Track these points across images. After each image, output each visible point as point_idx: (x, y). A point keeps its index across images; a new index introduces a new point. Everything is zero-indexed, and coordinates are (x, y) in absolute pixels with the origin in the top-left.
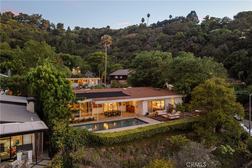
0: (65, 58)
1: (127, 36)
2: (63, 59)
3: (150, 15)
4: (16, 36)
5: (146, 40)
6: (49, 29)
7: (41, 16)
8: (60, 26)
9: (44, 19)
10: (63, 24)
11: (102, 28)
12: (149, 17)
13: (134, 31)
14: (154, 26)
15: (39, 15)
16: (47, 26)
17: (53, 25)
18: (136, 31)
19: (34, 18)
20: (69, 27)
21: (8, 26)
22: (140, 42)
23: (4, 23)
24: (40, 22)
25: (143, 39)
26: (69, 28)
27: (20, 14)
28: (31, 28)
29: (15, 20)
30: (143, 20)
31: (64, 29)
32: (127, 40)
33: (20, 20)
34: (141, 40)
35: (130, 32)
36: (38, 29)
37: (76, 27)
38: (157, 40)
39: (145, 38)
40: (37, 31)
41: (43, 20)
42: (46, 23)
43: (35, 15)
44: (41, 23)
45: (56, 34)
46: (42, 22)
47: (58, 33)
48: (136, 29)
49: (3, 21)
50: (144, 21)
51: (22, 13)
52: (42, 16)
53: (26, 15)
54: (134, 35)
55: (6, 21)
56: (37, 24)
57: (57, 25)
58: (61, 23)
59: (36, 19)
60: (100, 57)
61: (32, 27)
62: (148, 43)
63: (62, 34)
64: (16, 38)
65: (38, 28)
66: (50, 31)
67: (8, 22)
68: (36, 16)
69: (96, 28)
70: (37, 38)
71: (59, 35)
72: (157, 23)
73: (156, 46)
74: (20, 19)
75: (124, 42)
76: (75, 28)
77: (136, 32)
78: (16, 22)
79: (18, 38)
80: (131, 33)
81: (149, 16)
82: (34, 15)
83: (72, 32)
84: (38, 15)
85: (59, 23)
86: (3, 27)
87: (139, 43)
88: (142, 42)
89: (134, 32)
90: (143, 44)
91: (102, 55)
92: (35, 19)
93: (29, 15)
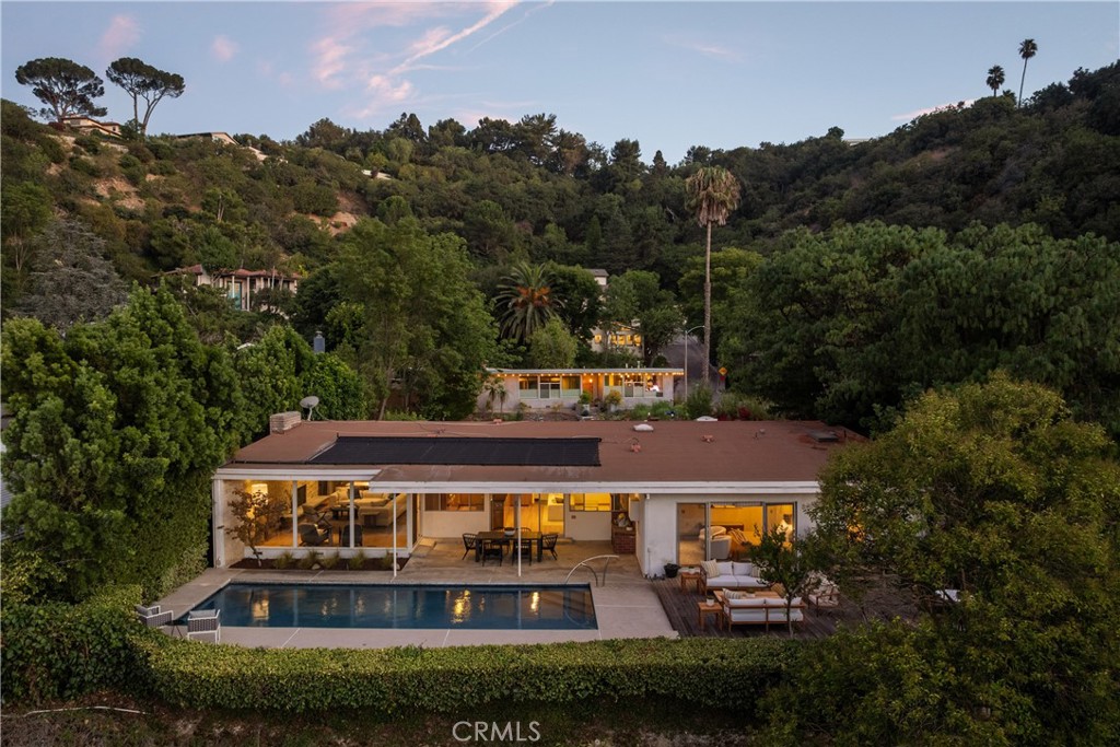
0: (561, 284)
1: (901, 167)
2: (555, 285)
3: (1034, 47)
4: (451, 208)
5: (990, 176)
6: (582, 169)
7: (552, 120)
8: (626, 150)
9: (566, 132)
10: (636, 144)
11: (804, 140)
12: (1032, 54)
13: (942, 135)
14: (1052, 97)
15: (546, 118)
16: (574, 158)
17: (598, 153)
18: (952, 135)
19: (526, 131)
20: (659, 153)
21: (432, 173)
22: (954, 186)
23: (424, 163)
24: (549, 143)
25: (972, 172)
26: (659, 156)
27: (481, 122)
28: (515, 173)
29: (462, 150)
30: (996, 77)
31: (642, 164)
32: (897, 184)
33: (480, 146)
34: (962, 179)
35: (918, 144)
36: (540, 174)
37: (693, 148)
38: (1046, 170)
39: (982, 168)
40: (536, 181)
41: (563, 135)
42: (570, 148)
43: (533, 118)
44: (555, 149)
45: (607, 188)
46: (558, 144)
47: (614, 181)
48: (951, 126)
49: (419, 158)
50: (1002, 81)
51: (490, 118)
52: (556, 120)
53: (501, 125)
54: (937, 156)
55: (431, 155)
56: (540, 155)
57: (613, 151)
58: (628, 141)
59: (535, 133)
60: (729, 272)
61: (521, 169)
62: (995, 192)
63: (628, 185)
64: (450, 214)
65: (543, 168)
66: (586, 178)
67: (436, 157)
68: (535, 122)
69: (776, 143)
70: (524, 207)
71: (616, 190)
72: (1070, 82)
73: (1032, 205)
74: (482, 141)
75: (877, 196)
76: (689, 153)
77: (952, 143)
78: (466, 156)
79: (456, 215)
80: (923, 149)
81: (1028, 49)
82: (528, 121)
83: (675, 172)
84: (540, 118)
85: (619, 140)
86: (417, 177)
87: (948, 196)
88: (963, 187)
89: (937, 141)
90: (967, 198)
91: (739, 265)
92: (532, 136)
93: (513, 122)
